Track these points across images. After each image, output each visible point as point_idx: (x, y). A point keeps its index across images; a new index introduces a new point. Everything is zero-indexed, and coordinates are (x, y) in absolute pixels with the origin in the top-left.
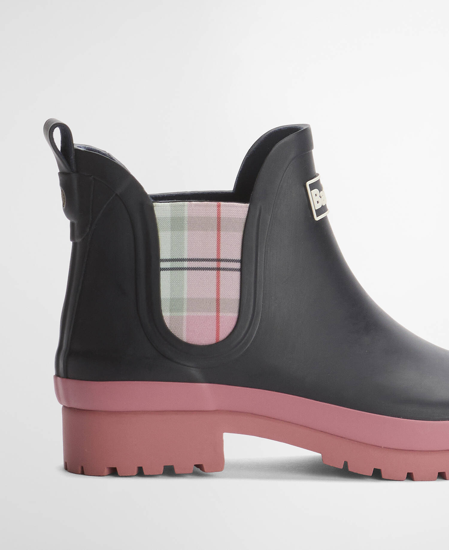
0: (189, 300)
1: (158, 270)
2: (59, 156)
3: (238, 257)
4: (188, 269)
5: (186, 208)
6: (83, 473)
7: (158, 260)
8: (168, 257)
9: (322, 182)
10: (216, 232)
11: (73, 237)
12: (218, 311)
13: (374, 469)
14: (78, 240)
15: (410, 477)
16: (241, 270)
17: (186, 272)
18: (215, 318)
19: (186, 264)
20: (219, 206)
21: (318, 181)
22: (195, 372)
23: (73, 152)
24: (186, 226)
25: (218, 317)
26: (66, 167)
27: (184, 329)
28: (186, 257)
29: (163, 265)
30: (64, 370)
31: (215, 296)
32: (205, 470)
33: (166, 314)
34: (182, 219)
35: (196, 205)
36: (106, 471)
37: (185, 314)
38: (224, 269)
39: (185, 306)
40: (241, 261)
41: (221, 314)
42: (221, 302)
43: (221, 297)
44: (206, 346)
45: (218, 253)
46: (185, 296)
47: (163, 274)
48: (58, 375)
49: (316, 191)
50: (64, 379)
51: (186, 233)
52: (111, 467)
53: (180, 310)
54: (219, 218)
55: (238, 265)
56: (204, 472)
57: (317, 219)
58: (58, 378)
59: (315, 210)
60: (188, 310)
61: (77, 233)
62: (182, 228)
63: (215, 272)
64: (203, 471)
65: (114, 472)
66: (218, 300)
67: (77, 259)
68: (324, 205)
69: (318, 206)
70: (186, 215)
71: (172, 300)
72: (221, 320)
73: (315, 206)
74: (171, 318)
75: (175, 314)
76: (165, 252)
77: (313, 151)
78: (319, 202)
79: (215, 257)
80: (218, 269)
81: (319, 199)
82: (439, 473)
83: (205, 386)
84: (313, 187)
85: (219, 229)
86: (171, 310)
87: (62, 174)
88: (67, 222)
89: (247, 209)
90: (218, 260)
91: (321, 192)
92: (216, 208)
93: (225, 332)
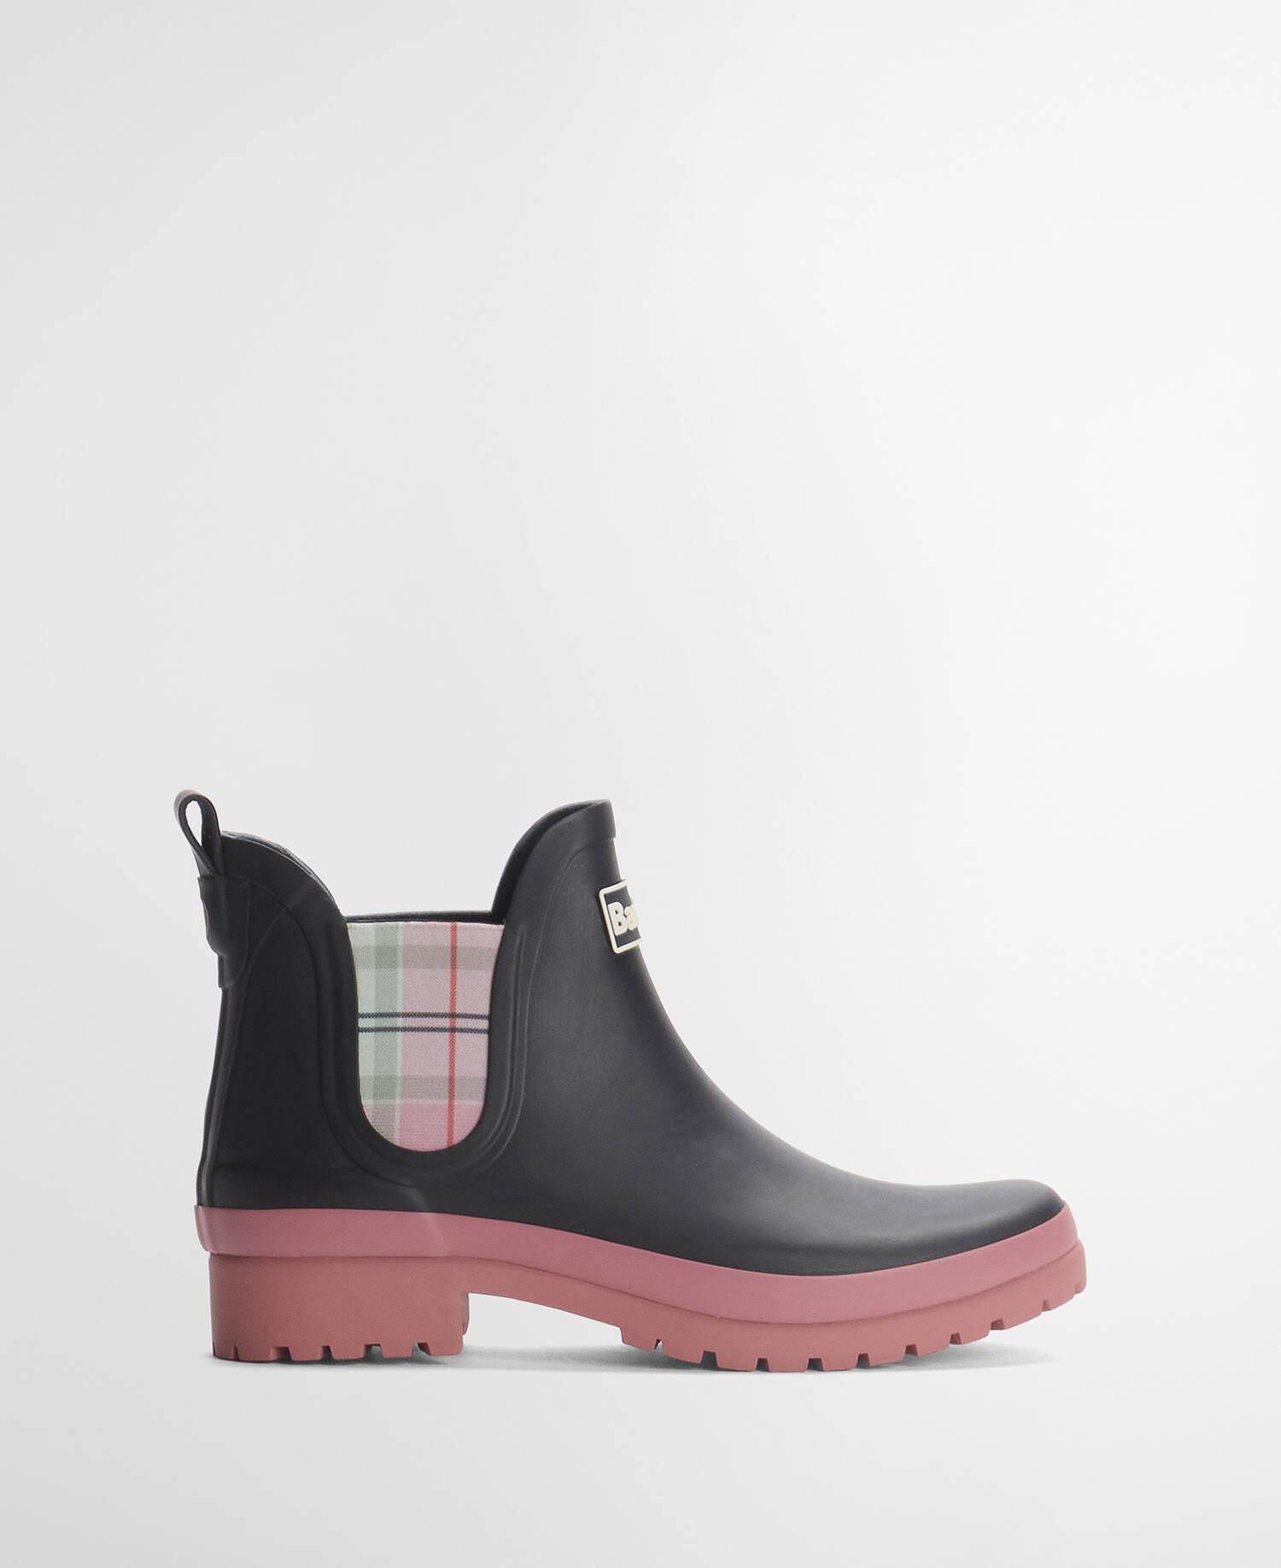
0: (404, 1079)
1: (354, 1031)
2: (200, 855)
3: (486, 1011)
4: (404, 1029)
5: (400, 932)
6: (237, 1359)
7: (354, 1014)
8: (372, 1010)
9: (631, 893)
10: (449, 970)
11: (222, 982)
12: (451, 1097)
13: (705, 1352)
14: (230, 985)
15: (763, 1366)
16: (490, 1032)
17: (399, 1034)
18: (447, 1108)
19: (400, 1022)
20: (454, 929)
21: (623, 891)
22: (414, 1195)
23: (219, 842)
24: (400, 962)
25: (451, 1107)
26: (208, 867)
27: (397, 1125)
28: (400, 1010)
29: (362, 1023)
30: (208, 1195)
31: (446, 1073)
32: (432, 1352)
33: (368, 1102)
34: (393, 950)
35: (417, 926)
36: (273, 1355)
37: (398, 1101)
38: (462, 1030)
39: (398, 1089)
40: (490, 1018)
41: (456, 1103)
42: (457, 1081)
43: (457, 1074)
44: (432, 1152)
45: (453, 1004)
46: (399, 1073)
47: (363, 1038)
48: (200, 1203)
49: (617, 905)
50: (208, 1209)
51: (400, 971)
52: (281, 1346)
53: (391, 1095)
54: (454, 949)
55: (484, 1024)
56: (428, 1356)
57: (618, 950)
58: (200, 1207)
59: (615, 936)
60: (403, 1096)
61: (227, 974)
62: (394, 965)
63: (447, 1035)
64: (429, 1354)
65: (285, 1357)
66: (451, 1080)
67: (228, 1017)
68: (631, 929)
69: (620, 931)
70: (400, 942)
71: (377, 1078)
72: (456, 1112)
73: (615, 929)
74: (375, 1107)
75: (382, 1102)
76: (367, 1000)
77: (614, 839)
78: (623, 923)
79: (447, 1010)
80: (453, 1030)
81: (623, 919)
82: (810, 1360)
83: (429, 1217)
84: (610, 898)
85: (454, 966)
86: (376, 1096)
87: (204, 879)
88: (214, 958)
89: (501, 933)
90: (453, 1016)
91: (627, 908)
92: (449, 934)
93: (462, 1131)
